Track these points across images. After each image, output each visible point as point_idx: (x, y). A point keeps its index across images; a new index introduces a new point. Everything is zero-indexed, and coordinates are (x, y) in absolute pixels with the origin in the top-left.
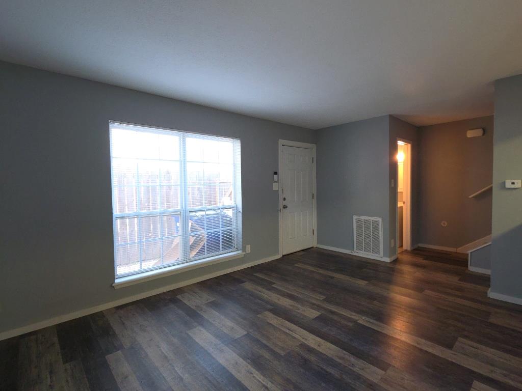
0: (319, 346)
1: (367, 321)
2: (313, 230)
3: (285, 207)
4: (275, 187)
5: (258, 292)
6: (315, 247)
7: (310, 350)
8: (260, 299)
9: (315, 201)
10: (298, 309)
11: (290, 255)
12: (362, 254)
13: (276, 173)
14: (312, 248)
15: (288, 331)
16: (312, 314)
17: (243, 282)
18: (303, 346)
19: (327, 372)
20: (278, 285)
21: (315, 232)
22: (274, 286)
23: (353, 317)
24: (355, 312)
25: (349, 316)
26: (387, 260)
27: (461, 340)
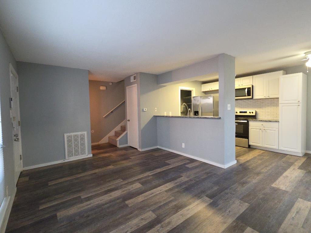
2: (21, 155)
6: (22, 171)
10: (129, 189)
15: (153, 195)
16: (138, 185)
18: (167, 191)
26: (91, 155)
27: (166, 162)
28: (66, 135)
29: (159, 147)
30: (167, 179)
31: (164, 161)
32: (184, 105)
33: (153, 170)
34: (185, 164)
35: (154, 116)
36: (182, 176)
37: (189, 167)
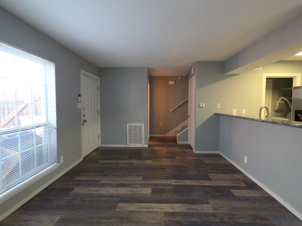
1: (176, 182)
2: (99, 136)
3: (85, 121)
4: (79, 106)
5: (95, 192)
6: (100, 147)
7: (173, 214)
8: (103, 197)
9: (99, 116)
10: (136, 192)
11: (88, 156)
12: (133, 145)
13: (80, 95)
14: (98, 148)
15: (148, 210)
16: (147, 191)
17: (72, 189)
18: (166, 214)
19: (193, 222)
20: (103, 181)
21: (100, 137)
22: (101, 182)
23: (167, 183)
24: (165, 179)
25: (164, 183)
26: (147, 146)
27: (209, 174)
28: (128, 125)
29: (220, 153)
30: (185, 198)
31: (209, 173)
32: (282, 100)
33: (182, 179)
34: (233, 188)
35: (215, 114)
36: (208, 204)
37: (235, 194)
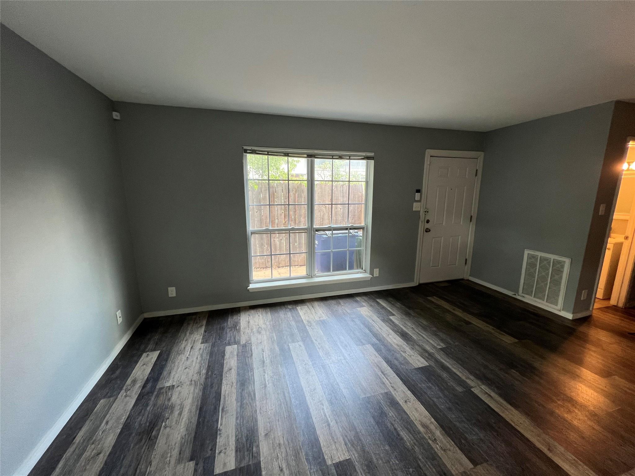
0: (406, 402)
2: (466, 259)
3: (428, 230)
4: (416, 207)
5: (371, 321)
6: (466, 279)
9: (473, 225)
10: (405, 352)
12: (530, 300)
13: (418, 191)
16: (418, 362)
20: (396, 318)
21: (469, 262)
22: (391, 317)
23: (467, 381)
28: (526, 252)
